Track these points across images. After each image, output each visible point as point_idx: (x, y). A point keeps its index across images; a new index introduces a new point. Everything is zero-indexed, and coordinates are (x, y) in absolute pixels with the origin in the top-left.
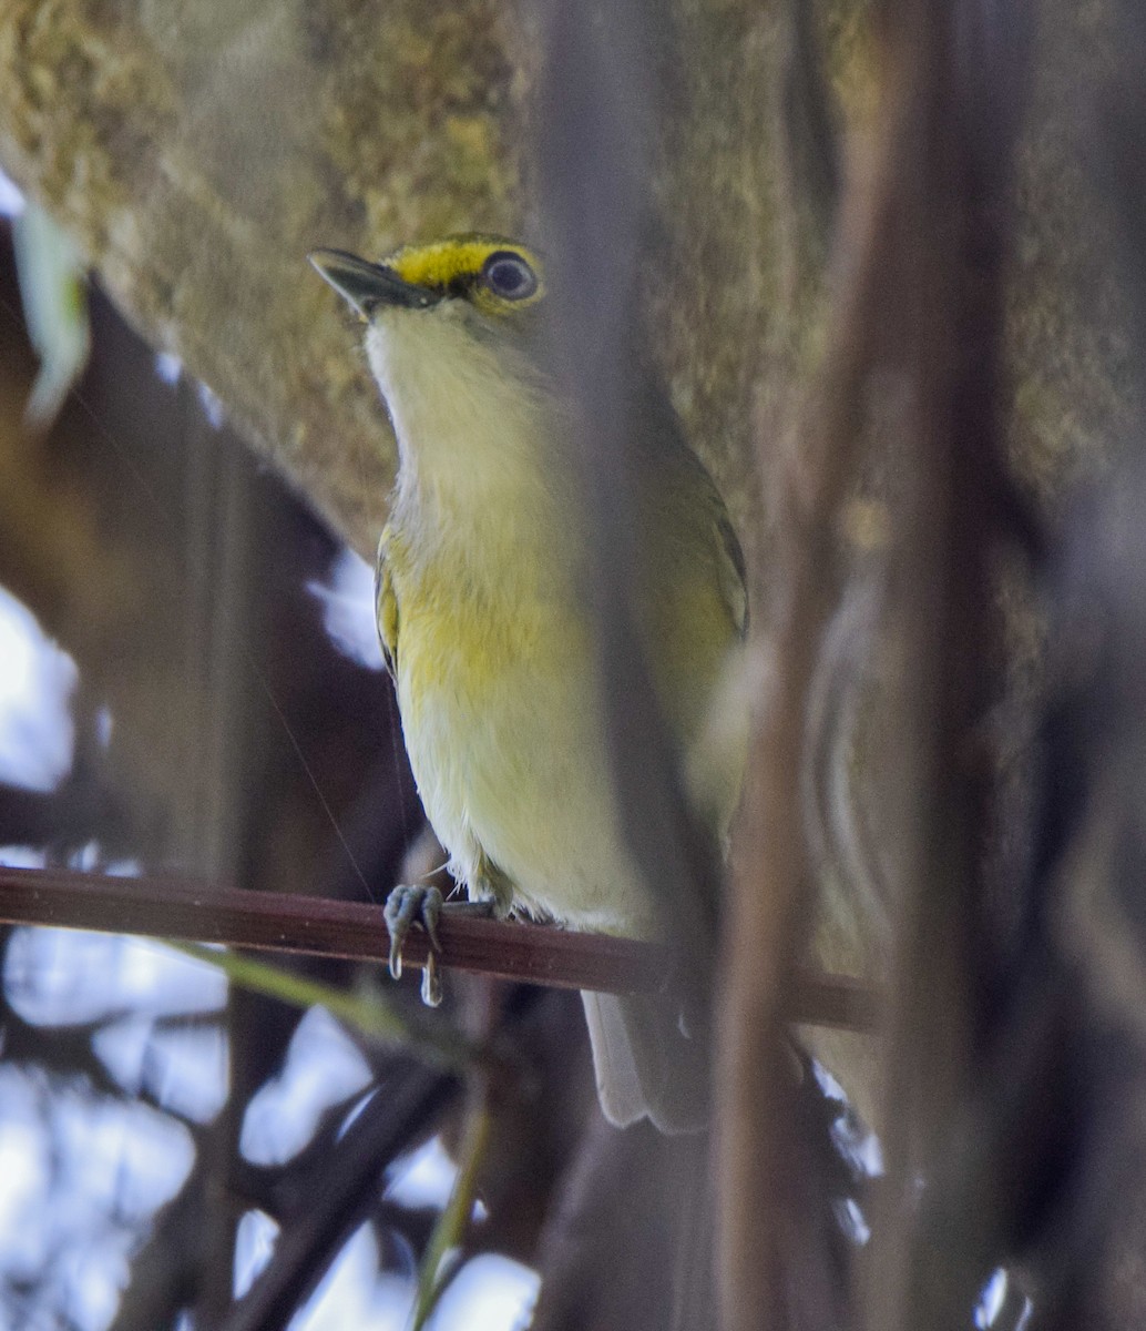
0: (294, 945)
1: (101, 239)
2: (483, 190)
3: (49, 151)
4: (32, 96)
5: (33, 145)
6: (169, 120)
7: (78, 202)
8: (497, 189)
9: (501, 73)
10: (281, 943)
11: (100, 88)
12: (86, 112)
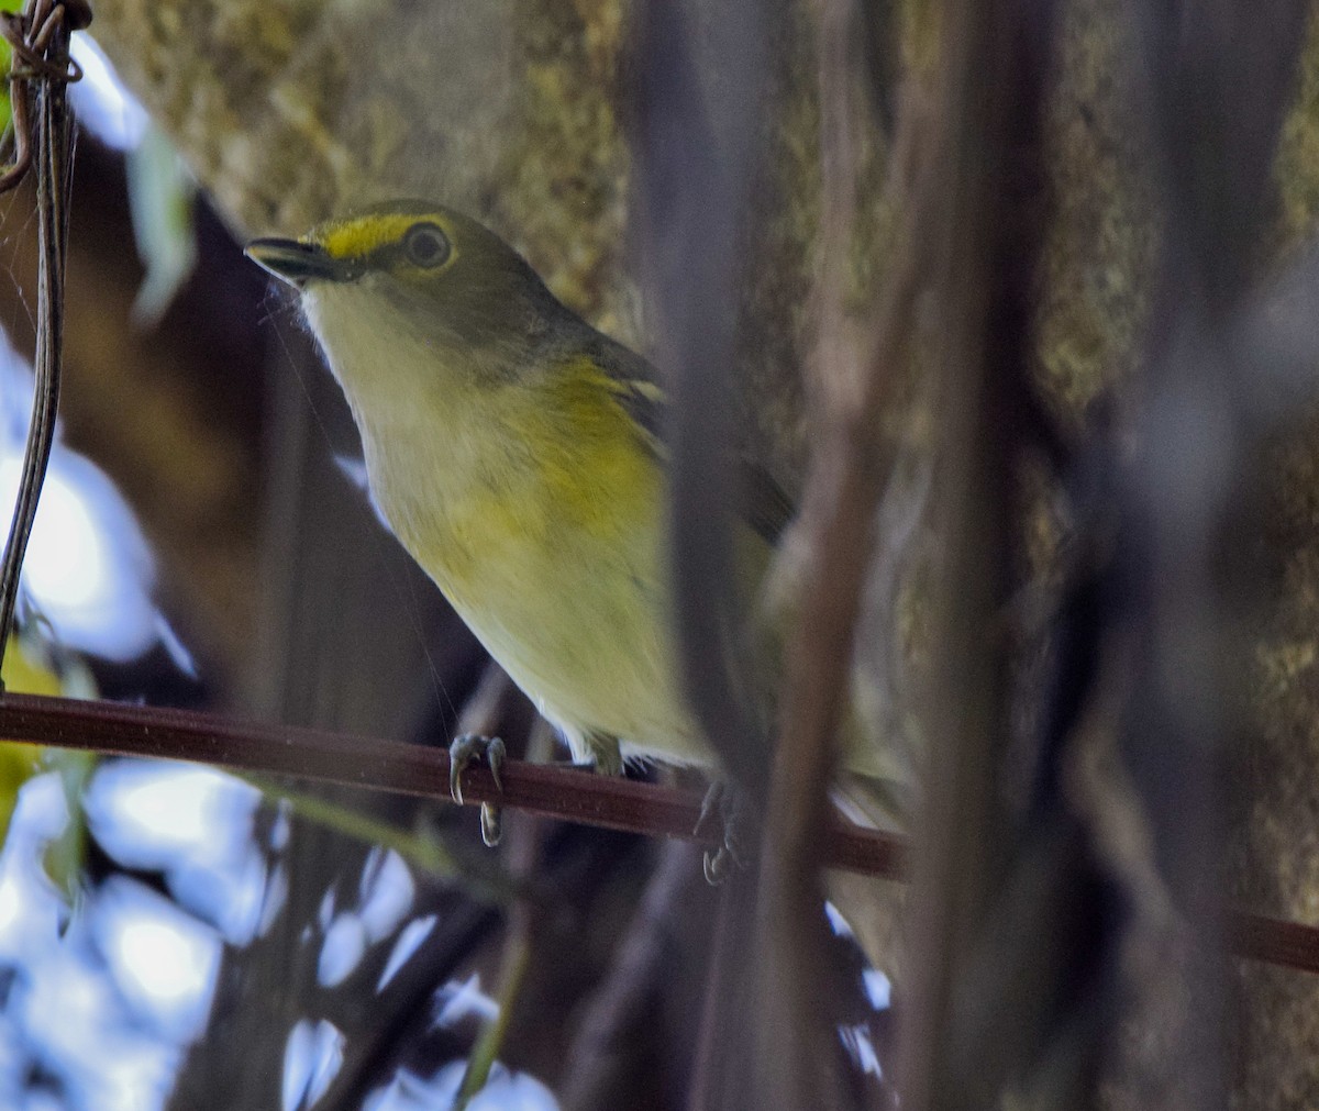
0: (373, 783)
1: (215, 160)
2: (555, 128)
3: (172, 82)
4: (159, 34)
5: (157, 76)
6: (281, 59)
7: (196, 128)
8: (568, 127)
9: (577, 27)
10: (361, 780)
11: (219, 29)
12: (206, 49)
